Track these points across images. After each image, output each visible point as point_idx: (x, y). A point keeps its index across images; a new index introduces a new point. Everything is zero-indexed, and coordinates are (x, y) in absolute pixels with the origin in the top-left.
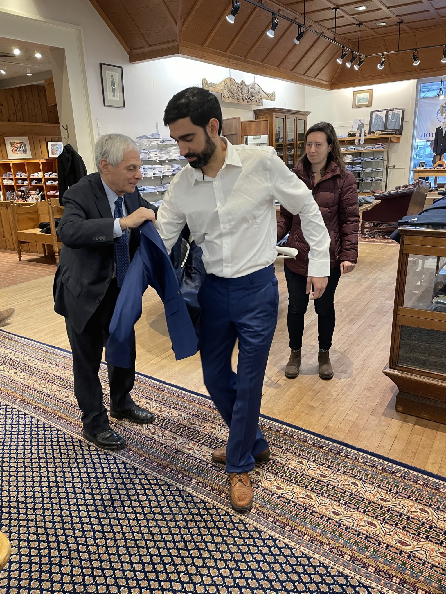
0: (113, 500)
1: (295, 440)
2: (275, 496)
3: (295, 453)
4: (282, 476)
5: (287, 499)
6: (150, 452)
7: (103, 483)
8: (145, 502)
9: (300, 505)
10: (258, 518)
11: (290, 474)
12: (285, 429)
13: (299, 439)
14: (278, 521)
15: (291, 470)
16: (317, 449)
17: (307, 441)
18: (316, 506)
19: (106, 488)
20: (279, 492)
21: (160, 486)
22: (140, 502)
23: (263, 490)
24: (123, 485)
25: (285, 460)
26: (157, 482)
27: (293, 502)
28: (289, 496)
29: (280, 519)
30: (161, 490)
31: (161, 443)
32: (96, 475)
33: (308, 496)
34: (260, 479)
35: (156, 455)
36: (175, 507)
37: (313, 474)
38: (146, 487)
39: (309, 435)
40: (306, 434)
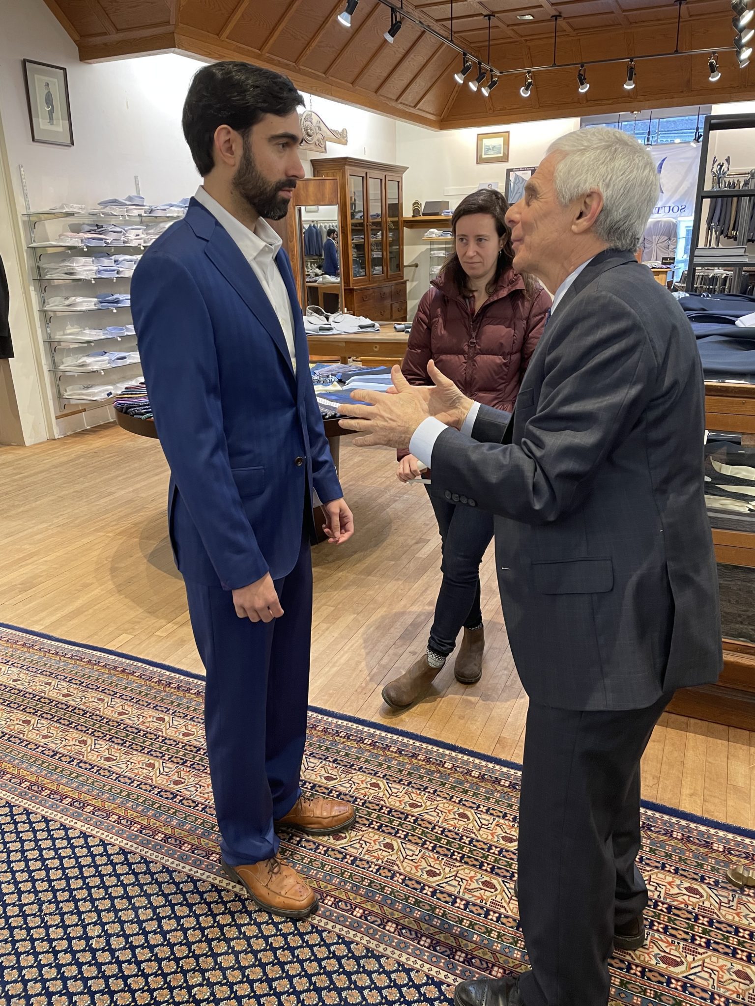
0: (108, 936)
1: (449, 771)
2: (428, 891)
3: (452, 797)
4: (434, 848)
5: (450, 895)
6: (174, 822)
7: (85, 900)
8: (174, 933)
9: (474, 905)
10: (400, 942)
11: (448, 843)
12: (428, 752)
13: (454, 768)
14: (439, 943)
15: (449, 834)
16: (489, 786)
17: (469, 772)
18: (504, 904)
19: (90, 911)
20: (434, 881)
21: (201, 894)
22: (164, 934)
23: (404, 880)
24: (125, 901)
25: (435, 814)
26: (196, 887)
27: (462, 900)
28: (452, 889)
29: (442, 939)
30: (206, 903)
31: (194, 802)
32: (68, 885)
33: (487, 884)
34: (394, 858)
35: (187, 827)
36: (237, 938)
37: (490, 837)
38: (175, 899)
39: (471, 759)
40: (466, 757)
